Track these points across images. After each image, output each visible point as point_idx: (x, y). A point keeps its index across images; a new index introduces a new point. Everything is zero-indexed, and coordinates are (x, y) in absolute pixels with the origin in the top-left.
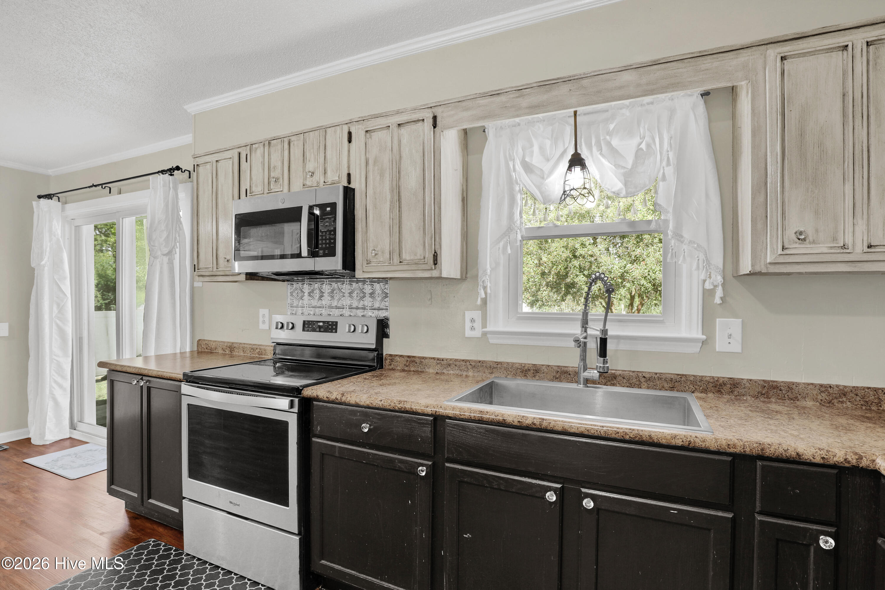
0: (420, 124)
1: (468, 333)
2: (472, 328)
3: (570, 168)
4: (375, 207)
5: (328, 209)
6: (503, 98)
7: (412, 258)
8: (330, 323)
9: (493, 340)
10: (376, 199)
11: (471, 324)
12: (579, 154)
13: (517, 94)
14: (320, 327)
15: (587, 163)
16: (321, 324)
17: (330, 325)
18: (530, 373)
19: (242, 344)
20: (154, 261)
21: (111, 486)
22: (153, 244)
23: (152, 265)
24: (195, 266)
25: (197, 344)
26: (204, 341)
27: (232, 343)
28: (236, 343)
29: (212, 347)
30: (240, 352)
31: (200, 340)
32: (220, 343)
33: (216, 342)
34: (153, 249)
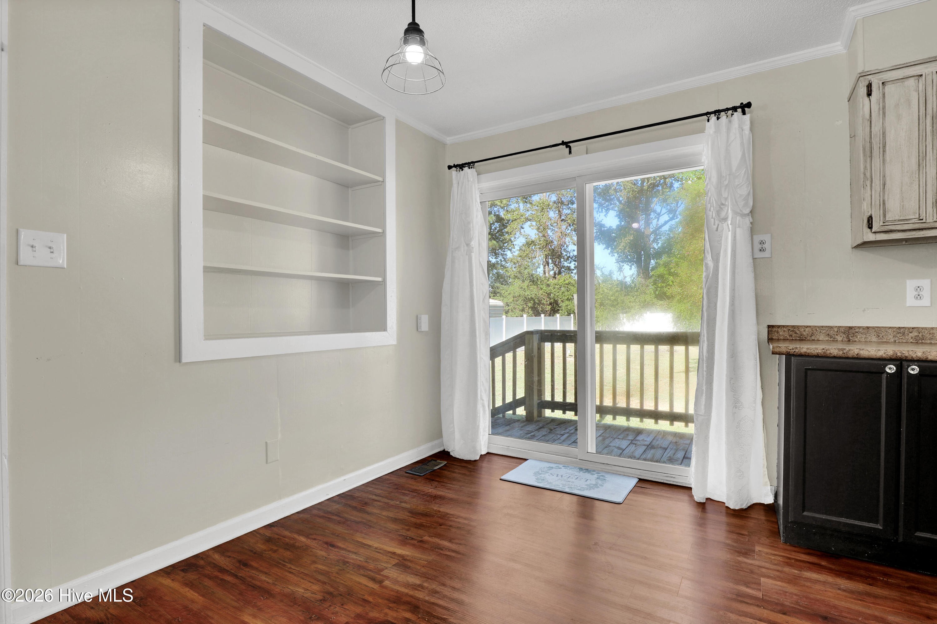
19: (873, 328)
20: (718, 225)
21: (803, 512)
22: (724, 203)
23: (717, 230)
24: (870, 219)
25: (768, 331)
26: (784, 326)
27: (851, 328)
28: (859, 328)
29: (805, 333)
30: (870, 338)
31: (773, 326)
32: (821, 328)
33: (810, 326)
34: (722, 208)
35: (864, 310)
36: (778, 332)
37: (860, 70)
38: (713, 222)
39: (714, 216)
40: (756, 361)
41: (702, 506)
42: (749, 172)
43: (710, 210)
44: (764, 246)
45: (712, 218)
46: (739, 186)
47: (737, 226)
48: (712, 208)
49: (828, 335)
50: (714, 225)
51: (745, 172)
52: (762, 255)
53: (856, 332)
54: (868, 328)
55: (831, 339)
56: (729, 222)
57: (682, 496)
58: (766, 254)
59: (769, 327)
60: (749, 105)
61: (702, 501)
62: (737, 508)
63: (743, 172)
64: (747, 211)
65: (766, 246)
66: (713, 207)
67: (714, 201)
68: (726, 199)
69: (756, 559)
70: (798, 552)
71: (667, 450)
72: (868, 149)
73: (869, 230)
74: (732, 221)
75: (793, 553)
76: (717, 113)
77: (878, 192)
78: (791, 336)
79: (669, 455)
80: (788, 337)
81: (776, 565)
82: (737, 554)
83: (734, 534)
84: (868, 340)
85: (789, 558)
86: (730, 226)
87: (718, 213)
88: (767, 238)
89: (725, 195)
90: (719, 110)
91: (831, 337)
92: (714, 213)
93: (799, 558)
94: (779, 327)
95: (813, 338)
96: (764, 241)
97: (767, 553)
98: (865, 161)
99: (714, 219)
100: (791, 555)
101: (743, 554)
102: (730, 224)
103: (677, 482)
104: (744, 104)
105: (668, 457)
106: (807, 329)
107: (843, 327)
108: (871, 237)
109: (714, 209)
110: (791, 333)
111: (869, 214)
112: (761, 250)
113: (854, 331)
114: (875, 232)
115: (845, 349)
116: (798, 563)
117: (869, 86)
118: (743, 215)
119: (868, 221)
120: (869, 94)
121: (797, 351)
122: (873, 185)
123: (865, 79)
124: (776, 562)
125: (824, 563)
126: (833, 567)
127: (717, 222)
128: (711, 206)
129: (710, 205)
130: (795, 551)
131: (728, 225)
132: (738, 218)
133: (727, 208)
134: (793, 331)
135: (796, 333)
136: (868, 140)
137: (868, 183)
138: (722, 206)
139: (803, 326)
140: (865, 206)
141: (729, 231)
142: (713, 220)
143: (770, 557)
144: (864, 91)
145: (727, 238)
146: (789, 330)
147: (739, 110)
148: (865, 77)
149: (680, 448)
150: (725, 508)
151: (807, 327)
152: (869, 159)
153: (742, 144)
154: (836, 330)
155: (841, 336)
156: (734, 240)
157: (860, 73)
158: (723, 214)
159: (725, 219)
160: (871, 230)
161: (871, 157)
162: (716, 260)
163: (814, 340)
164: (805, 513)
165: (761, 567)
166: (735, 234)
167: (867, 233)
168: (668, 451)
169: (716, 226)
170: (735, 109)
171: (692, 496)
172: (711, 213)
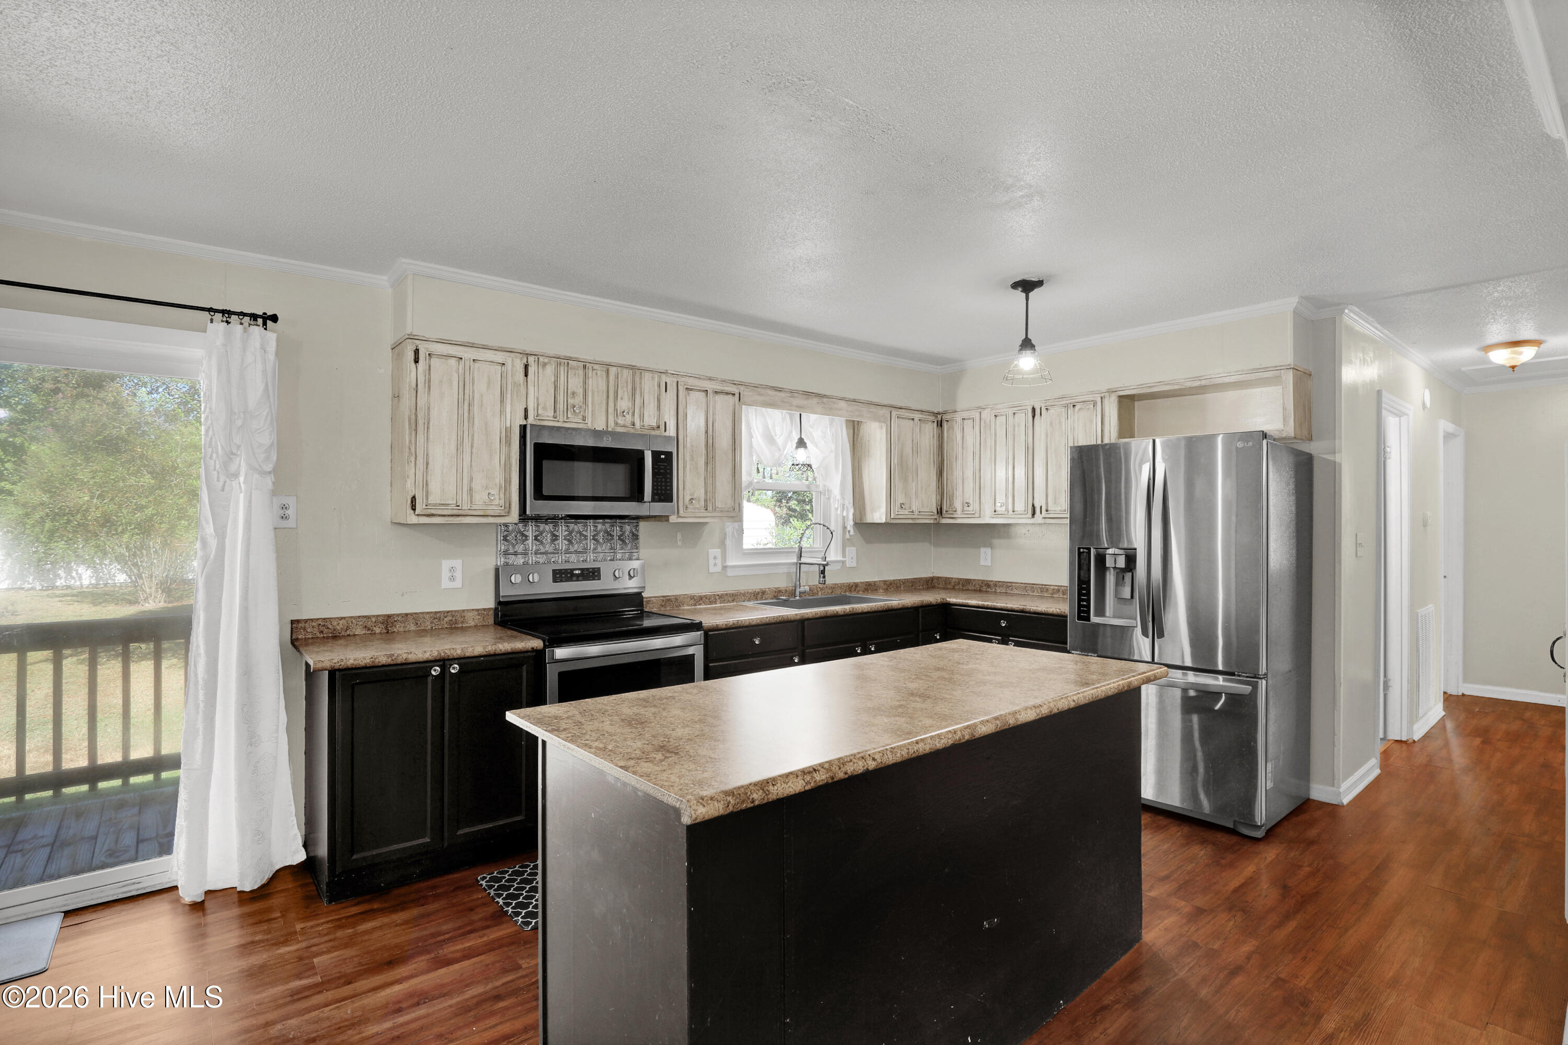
0: (730, 396)
1: (712, 569)
2: (715, 565)
3: (797, 448)
4: (692, 458)
5: (663, 456)
6: (782, 395)
7: (723, 506)
8: (591, 570)
9: (730, 573)
10: (693, 452)
11: (714, 561)
12: (803, 439)
13: (790, 395)
14: (578, 575)
15: (807, 445)
16: (577, 572)
17: (590, 572)
18: (759, 596)
19: (411, 614)
20: (225, 482)
21: (352, 857)
22: (235, 451)
23: (223, 490)
24: (414, 499)
25: (292, 628)
26: (312, 620)
27: (389, 616)
28: (398, 615)
29: (338, 628)
30: (408, 627)
31: (298, 621)
32: (358, 619)
33: (345, 618)
34: (231, 459)
35: (403, 595)
36: (305, 629)
37: (409, 331)
38: (216, 476)
39: (217, 469)
40: (279, 673)
41: (198, 907)
42: (273, 412)
43: (211, 458)
44: (287, 512)
45: (215, 470)
46: (259, 431)
47: (254, 487)
48: (214, 455)
49: (366, 627)
50: (218, 480)
51: (268, 413)
52: (285, 524)
53: (395, 621)
54: (407, 615)
55: (369, 632)
56: (242, 479)
57: (161, 906)
58: (291, 523)
59: (292, 622)
60: (274, 318)
61: (199, 900)
62: (256, 888)
63: (265, 413)
64: (269, 467)
65: (290, 512)
66: (217, 453)
67: (219, 447)
68: (239, 447)
69: (301, 941)
70: (346, 907)
71: (98, 839)
72: (413, 421)
73: (412, 511)
74: (245, 478)
75: (342, 911)
76: (227, 313)
77: (422, 472)
78: (322, 632)
79: (106, 847)
80: (318, 635)
81: (326, 935)
82: (275, 948)
83: (263, 924)
84: (407, 630)
85: (339, 919)
86: (242, 485)
87: (226, 465)
88: (291, 501)
89: (237, 440)
90: (230, 311)
91: (369, 629)
92: (217, 462)
93: (349, 914)
94: (306, 621)
95: (348, 632)
96: (287, 505)
97: (312, 927)
98: (410, 434)
99: (218, 472)
100: (340, 914)
101: (283, 943)
102: (243, 483)
103: (145, 888)
104: (268, 314)
105: (107, 851)
106: (341, 622)
107: (382, 615)
108: (413, 519)
109: (218, 457)
110: (322, 628)
111: (413, 494)
112: (282, 517)
113: (392, 620)
114: (418, 515)
115: (393, 655)
116: (350, 920)
117: (417, 352)
118: (263, 473)
119: (412, 502)
120: (416, 361)
121: (342, 663)
122: (417, 462)
123: (413, 342)
124: (325, 932)
125: (376, 906)
126: (386, 905)
127: (222, 478)
128: (212, 452)
129: (211, 449)
130: (343, 908)
131: (240, 483)
132: (256, 476)
133: (239, 459)
134: (324, 625)
135: (328, 628)
136: (414, 411)
137: (413, 459)
138: (231, 456)
139: (337, 618)
140: (409, 484)
141: (241, 492)
142: (216, 473)
143: (317, 929)
144: (411, 355)
145: (237, 502)
146: (320, 624)
147: (260, 321)
148: (413, 340)
149: (125, 827)
150: (236, 896)
151: (342, 618)
152: (414, 433)
153: (264, 372)
154: (374, 620)
155: (379, 628)
156: (249, 506)
157: (408, 335)
158: (233, 468)
159: (236, 475)
160: (415, 512)
161: (416, 430)
162: (221, 534)
163: (349, 635)
164: (354, 857)
165: (310, 947)
166: (251, 498)
167: (410, 514)
168: (101, 839)
169: (221, 484)
170: (254, 317)
171: (178, 900)
172: (212, 462)
